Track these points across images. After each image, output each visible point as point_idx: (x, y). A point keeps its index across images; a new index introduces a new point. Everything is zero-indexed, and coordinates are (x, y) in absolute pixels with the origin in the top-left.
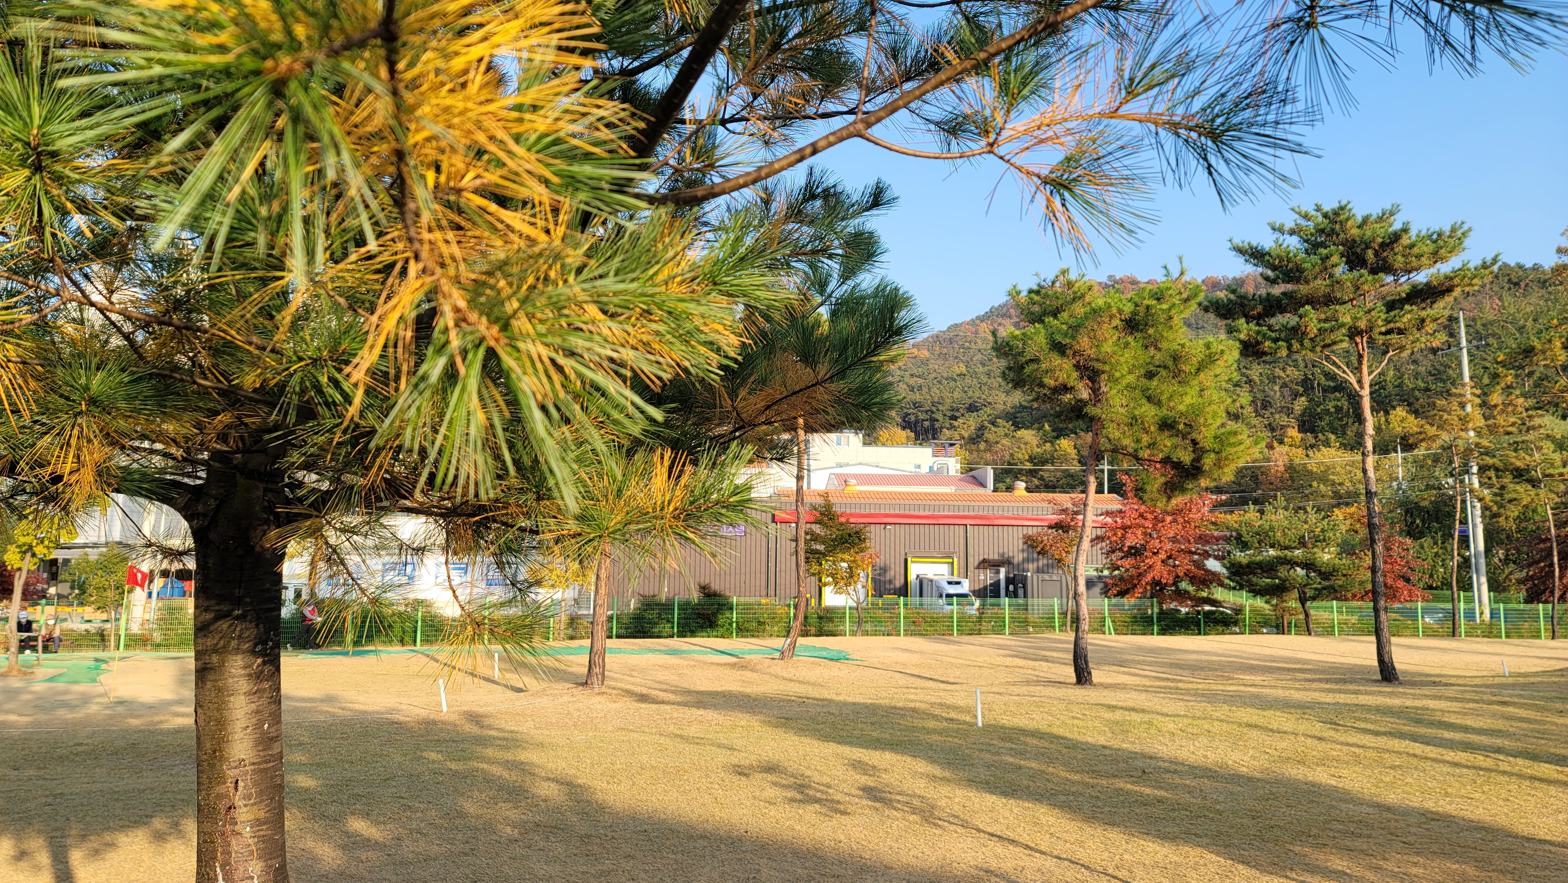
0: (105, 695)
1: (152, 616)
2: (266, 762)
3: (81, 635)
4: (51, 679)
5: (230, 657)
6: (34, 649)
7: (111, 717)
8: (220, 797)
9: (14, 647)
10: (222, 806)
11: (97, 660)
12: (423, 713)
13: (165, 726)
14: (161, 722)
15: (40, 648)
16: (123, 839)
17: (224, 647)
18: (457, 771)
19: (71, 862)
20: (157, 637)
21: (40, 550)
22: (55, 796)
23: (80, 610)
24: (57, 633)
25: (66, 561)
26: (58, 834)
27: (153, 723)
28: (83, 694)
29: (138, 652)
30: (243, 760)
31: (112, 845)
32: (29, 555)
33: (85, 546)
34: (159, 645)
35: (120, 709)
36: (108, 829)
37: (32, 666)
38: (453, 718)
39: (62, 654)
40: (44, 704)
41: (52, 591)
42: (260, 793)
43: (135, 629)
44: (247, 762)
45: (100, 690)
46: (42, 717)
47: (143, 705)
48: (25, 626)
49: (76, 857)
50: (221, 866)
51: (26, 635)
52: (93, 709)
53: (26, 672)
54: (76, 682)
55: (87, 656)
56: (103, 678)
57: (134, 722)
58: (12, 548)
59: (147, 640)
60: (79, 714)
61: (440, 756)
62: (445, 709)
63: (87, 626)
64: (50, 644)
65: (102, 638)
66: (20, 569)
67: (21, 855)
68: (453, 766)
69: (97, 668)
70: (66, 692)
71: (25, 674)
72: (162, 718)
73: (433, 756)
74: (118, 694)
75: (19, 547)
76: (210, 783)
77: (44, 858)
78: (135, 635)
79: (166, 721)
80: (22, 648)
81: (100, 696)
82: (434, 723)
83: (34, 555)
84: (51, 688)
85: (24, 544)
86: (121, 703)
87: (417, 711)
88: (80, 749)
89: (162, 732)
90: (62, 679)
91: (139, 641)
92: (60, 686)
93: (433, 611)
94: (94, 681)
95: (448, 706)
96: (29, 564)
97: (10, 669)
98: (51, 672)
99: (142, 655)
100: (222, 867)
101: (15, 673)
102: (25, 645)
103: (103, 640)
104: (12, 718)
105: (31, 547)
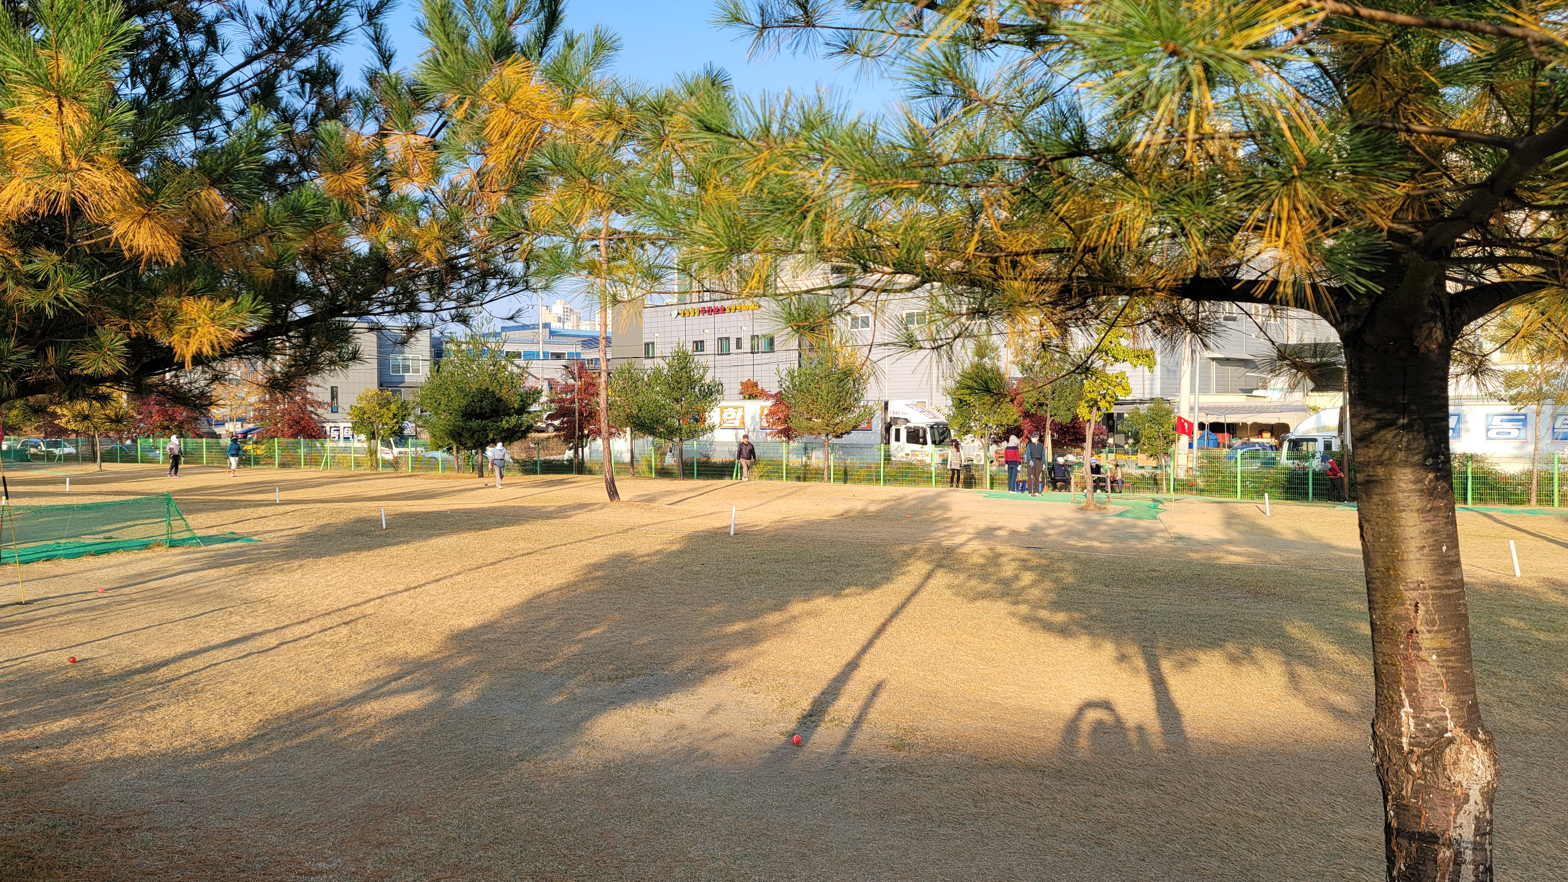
0: (1165, 530)
1: (1193, 464)
2: (1447, 587)
3: (1138, 478)
4: (1120, 515)
5: (1399, 470)
6: (1103, 489)
7: (1175, 550)
8: (1398, 618)
9: (1090, 485)
10: (1402, 628)
11: (1154, 500)
12: (1492, 576)
13: (1221, 562)
14: (1218, 558)
15: (1109, 490)
16: (1202, 657)
17: (1390, 459)
18: (1547, 643)
19: (1162, 670)
20: (1200, 483)
21: (1103, 404)
22: (1141, 612)
23: (1134, 457)
24: (1119, 477)
25: (1120, 416)
26: (1148, 644)
27: (1210, 558)
28: (1147, 528)
29: (1186, 495)
30: (1422, 582)
31: (1194, 661)
32: (1095, 408)
33: (1133, 402)
34: (1203, 491)
35: (1180, 544)
36: (1189, 645)
37: (1104, 503)
38: (1530, 584)
39: (1125, 494)
40: (1118, 534)
41: (1111, 441)
42: (1444, 621)
43: (1182, 475)
44: (1426, 585)
45: (1161, 526)
46: (1119, 545)
47: (1199, 542)
48: (1096, 469)
49: (1166, 666)
50: (1406, 691)
51: (1096, 476)
52: (1158, 542)
53: (1100, 508)
54: (1140, 518)
55: (1145, 497)
56: (1161, 516)
57: (1194, 556)
58: (1083, 404)
59: (1193, 485)
60: (1148, 545)
61: (1522, 623)
62: (1518, 574)
63: (1143, 471)
64: (1116, 485)
65: (1155, 482)
66: (1089, 421)
67: (1122, 658)
68: (1542, 636)
69: (1155, 508)
70: (1134, 526)
71: (1100, 509)
72: (1218, 554)
73: (1514, 622)
74: (1177, 530)
75: (1087, 402)
76: (1386, 602)
77: (1140, 663)
78: (1182, 480)
79: (1222, 558)
80: (1095, 488)
81: (1162, 531)
82: (1508, 587)
83: (1099, 409)
84: (1121, 522)
85: (1092, 399)
86: (1180, 538)
87: (1484, 573)
88: (1155, 574)
89: (1220, 567)
90: (1129, 515)
91: (1184, 486)
92: (1128, 520)
93: (1486, 466)
94: (1155, 518)
95: (1522, 571)
96: (1096, 417)
97: (1089, 505)
98: (1119, 508)
99: (1191, 499)
100: (1409, 693)
101: (1092, 507)
102: (1099, 485)
103: (1156, 484)
104: (1096, 544)
105: (1096, 402)
